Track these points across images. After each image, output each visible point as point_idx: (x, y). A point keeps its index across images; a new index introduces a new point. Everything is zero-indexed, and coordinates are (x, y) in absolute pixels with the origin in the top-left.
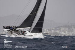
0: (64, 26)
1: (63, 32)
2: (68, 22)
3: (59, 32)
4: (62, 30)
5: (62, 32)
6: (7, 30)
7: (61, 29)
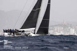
0: (59, 25)
1: (58, 32)
2: (64, 21)
3: (53, 32)
4: (56, 30)
5: (56, 32)
6: (8, 34)
7: (55, 28)
